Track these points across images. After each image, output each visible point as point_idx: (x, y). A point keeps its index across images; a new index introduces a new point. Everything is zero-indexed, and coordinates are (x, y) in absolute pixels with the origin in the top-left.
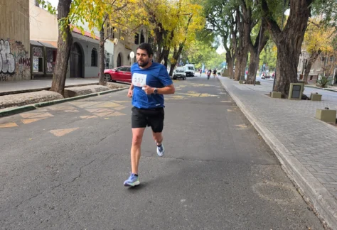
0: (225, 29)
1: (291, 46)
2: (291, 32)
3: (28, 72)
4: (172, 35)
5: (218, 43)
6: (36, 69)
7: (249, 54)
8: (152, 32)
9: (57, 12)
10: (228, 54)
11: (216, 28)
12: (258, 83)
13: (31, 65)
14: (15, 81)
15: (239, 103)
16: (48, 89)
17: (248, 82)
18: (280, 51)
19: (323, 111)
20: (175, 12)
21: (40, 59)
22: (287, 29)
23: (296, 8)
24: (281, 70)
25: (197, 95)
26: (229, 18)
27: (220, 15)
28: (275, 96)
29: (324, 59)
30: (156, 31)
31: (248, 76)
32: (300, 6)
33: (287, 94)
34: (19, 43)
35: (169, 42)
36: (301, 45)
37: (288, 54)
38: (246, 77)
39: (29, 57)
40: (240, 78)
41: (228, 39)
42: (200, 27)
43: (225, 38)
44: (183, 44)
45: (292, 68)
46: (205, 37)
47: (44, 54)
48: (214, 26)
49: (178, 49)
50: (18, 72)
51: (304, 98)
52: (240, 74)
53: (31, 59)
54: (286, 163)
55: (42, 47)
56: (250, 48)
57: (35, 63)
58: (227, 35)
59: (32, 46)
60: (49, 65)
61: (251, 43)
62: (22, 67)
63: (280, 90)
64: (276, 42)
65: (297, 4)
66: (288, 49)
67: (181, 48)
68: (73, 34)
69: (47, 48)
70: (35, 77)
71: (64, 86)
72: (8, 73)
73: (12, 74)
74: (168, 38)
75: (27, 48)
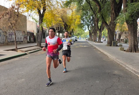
0: (88, 23)
1: (112, 30)
2: (111, 25)
3: (26, 41)
4: (70, 26)
5: (86, 28)
6: (28, 40)
7: (98, 32)
8: (63, 25)
9: (39, 22)
10: (90, 32)
11: (85, 23)
12: (102, 42)
13: (27, 38)
14: (23, 44)
15: (97, 47)
16: (36, 46)
17: (98, 42)
18: (108, 31)
19: (120, 48)
20: (71, 19)
21: (29, 37)
22: (110, 25)
23: (113, 18)
24: (109, 37)
25: (83, 46)
26: (89, 19)
27: (86, 18)
28: (108, 46)
29: (126, 33)
30: (64, 25)
31: (98, 40)
32: (114, 17)
33: (112, 45)
34: (24, 32)
35: (69, 29)
36: (115, 30)
37: (111, 32)
38: (97, 40)
39: (27, 36)
40: (95, 41)
41: (90, 27)
42: (79, 23)
43: (89, 26)
44: (73, 29)
45: (112, 36)
46: (81, 26)
47: (30, 35)
48: (84, 22)
49: (71, 31)
50: (24, 41)
51: (117, 46)
52: (95, 39)
53: (27, 37)
54: (110, 56)
55: (30, 33)
56: (98, 30)
57: (28, 38)
58: (89, 25)
59: (27, 32)
60: (32, 39)
61: (98, 28)
62: (25, 39)
63: (109, 44)
64: (107, 29)
65: (113, 17)
66: (111, 31)
67: (72, 31)
68: (44, 29)
69: (31, 33)
70: (28, 42)
71: (41, 45)
72: (21, 41)
73: (22, 42)
74: (68, 28)
75: (26, 33)
